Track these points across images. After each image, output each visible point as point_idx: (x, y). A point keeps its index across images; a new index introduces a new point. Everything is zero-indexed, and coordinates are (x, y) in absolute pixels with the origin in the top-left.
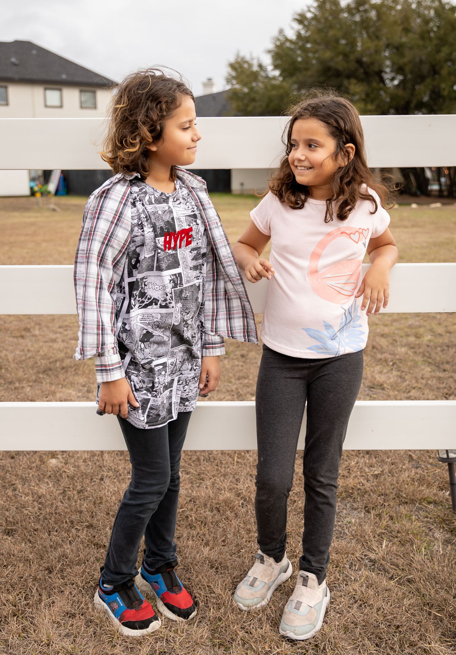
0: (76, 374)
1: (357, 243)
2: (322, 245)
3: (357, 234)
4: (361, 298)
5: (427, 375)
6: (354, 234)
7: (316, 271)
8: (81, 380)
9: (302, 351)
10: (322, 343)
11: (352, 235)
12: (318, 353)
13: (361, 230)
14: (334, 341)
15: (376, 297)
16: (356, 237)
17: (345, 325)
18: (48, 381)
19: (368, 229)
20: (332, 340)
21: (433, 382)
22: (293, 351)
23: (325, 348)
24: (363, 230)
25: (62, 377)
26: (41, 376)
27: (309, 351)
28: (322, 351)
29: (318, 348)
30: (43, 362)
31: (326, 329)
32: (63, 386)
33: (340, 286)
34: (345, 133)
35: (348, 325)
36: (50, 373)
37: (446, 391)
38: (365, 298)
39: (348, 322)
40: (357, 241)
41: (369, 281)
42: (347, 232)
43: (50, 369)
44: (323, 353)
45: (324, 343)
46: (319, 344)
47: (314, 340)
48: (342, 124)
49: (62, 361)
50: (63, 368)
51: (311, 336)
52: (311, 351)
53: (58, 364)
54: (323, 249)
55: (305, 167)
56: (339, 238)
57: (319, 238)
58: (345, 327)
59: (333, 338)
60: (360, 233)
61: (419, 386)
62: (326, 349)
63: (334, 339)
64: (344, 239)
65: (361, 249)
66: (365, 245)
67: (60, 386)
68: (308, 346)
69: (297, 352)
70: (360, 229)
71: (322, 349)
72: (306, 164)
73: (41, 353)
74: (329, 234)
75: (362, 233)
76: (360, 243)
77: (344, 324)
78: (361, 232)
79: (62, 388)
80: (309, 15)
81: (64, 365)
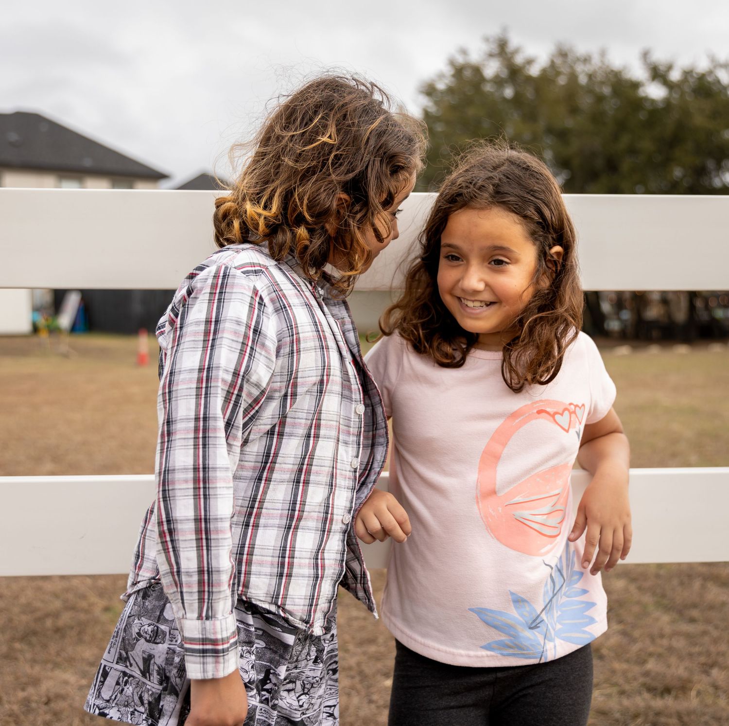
0: (80, 641)
1: (567, 431)
2: (501, 438)
3: (566, 413)
4: (581, 542)
5: (668, 630)
6: (562, 414)
7: (494, 492)
8: (88, 653)
9: (472, 653)
10: (510, 635)
11: (557, 417)
12: (503, 655)
13: (572, 407)
14: (535, 631)
15: (610, 542)
16: (564, 420)
17: (554, 595)
18: (28, 656)
19: (583, 405)
20: (530, 628)
21: (680, 643)
22: (453, 654)
23: (516, 647)
24: (576, 406)
25: (53, 648)
26: (17, 645)
27: (484, 653)
28: (511, 651)
29: (501, 646)
30: (24, 618)
31: (516, 607)
32: (56, 665)
33: (539, 519)
34: (552, 231)
35: (559, 595)
36: (34, 640)
37: (703, 659)
38: (589, 543)
39: (557, 588)
40: (566, 428)
41: (595, 508)
42: (548, 410)
43: (35, 633)
44: (514, 655)
45: (514, 636)
46: (503, 638)
47: (493, 632)
48: (547, 213)
49: (56, 615)
50: (57, 630)
51: (487, 623)
52: (489, 653)
53: (49, 623)
54: (504, 445)
55: (481, 301)
56: (534, 422)
57: (495, 425)
58: (554, 600)
59: (534, 624)
60: (571, 413)
61: (660, 650)
62: (519, 647)
63: (536, 627)
64: (543, 424)
65: (572, 440)
66: (578, 435)
67: (50, 666)
68: (484, 644)
69: (462, 656)
70: (571, 404)
71: (510, 647)
72: (487, 297)
73: (23, 600)
74: (514, 415)
75: (574, 412)
76: (572, 431)
77: (551, 594)
78: (571, 410)
79: (52, 670)
80: (441, 86)
81: (61, 623)
